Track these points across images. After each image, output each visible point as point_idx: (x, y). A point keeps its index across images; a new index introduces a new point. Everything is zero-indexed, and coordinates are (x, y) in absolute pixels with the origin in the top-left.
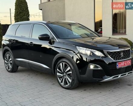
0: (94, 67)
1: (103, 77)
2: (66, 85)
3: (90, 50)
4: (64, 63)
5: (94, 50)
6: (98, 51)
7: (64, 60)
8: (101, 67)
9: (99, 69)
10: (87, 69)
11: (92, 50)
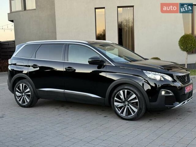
0: (165, 93)
1: (173, 104)
2: (129, 116)
3: (160, 74)
4: (126, 91)
5: (164, 75)
6: (168, 76)
7: (126, 87)
8: (172, 93)
9: (171, 94)
10: (159, 95)
11: (162, 74)
